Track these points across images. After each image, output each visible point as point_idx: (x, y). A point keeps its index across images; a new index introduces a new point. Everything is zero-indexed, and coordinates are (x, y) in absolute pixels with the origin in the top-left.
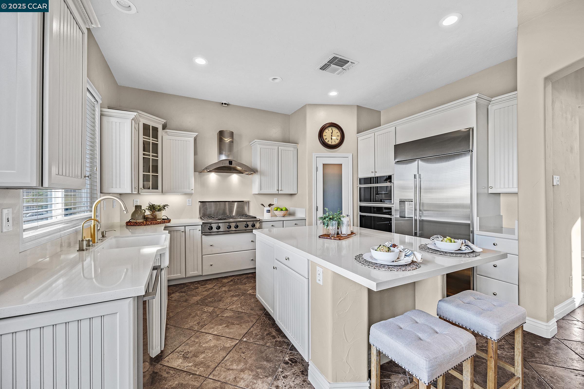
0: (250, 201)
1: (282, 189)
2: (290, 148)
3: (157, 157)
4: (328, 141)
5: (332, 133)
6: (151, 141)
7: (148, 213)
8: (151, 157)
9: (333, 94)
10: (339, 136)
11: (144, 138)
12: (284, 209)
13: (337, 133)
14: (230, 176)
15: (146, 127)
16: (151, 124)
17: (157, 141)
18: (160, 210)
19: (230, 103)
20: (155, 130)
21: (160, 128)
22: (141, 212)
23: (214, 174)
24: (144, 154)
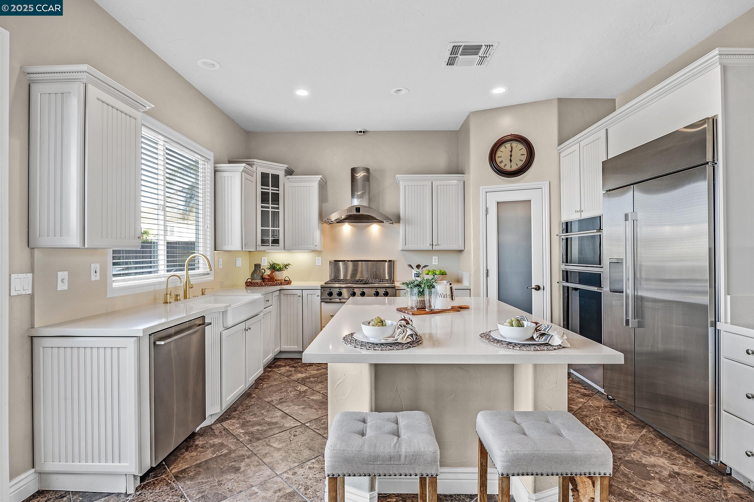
0: (396, 261)
1: (439, 243)
2: (453, 180)
3: (278, 208)
4: (505, 165)
5: (511, 151)
6: (270, 191)
7: (268, 272)
8: (270, 210)
9: (499, 91)
10: (524, 155)
11: (262, 189)
12: (438, 273)
13: (520, 150)
14: (368, 226)
15: (264, 176)
16: (271, 172)
17: (278, 191)
18: (280, 270)
19: (368, 129)
20: (276, 178)
21: (281, 174)
22: (260, 271)
23: (348, 225)
24: (262, 207)
